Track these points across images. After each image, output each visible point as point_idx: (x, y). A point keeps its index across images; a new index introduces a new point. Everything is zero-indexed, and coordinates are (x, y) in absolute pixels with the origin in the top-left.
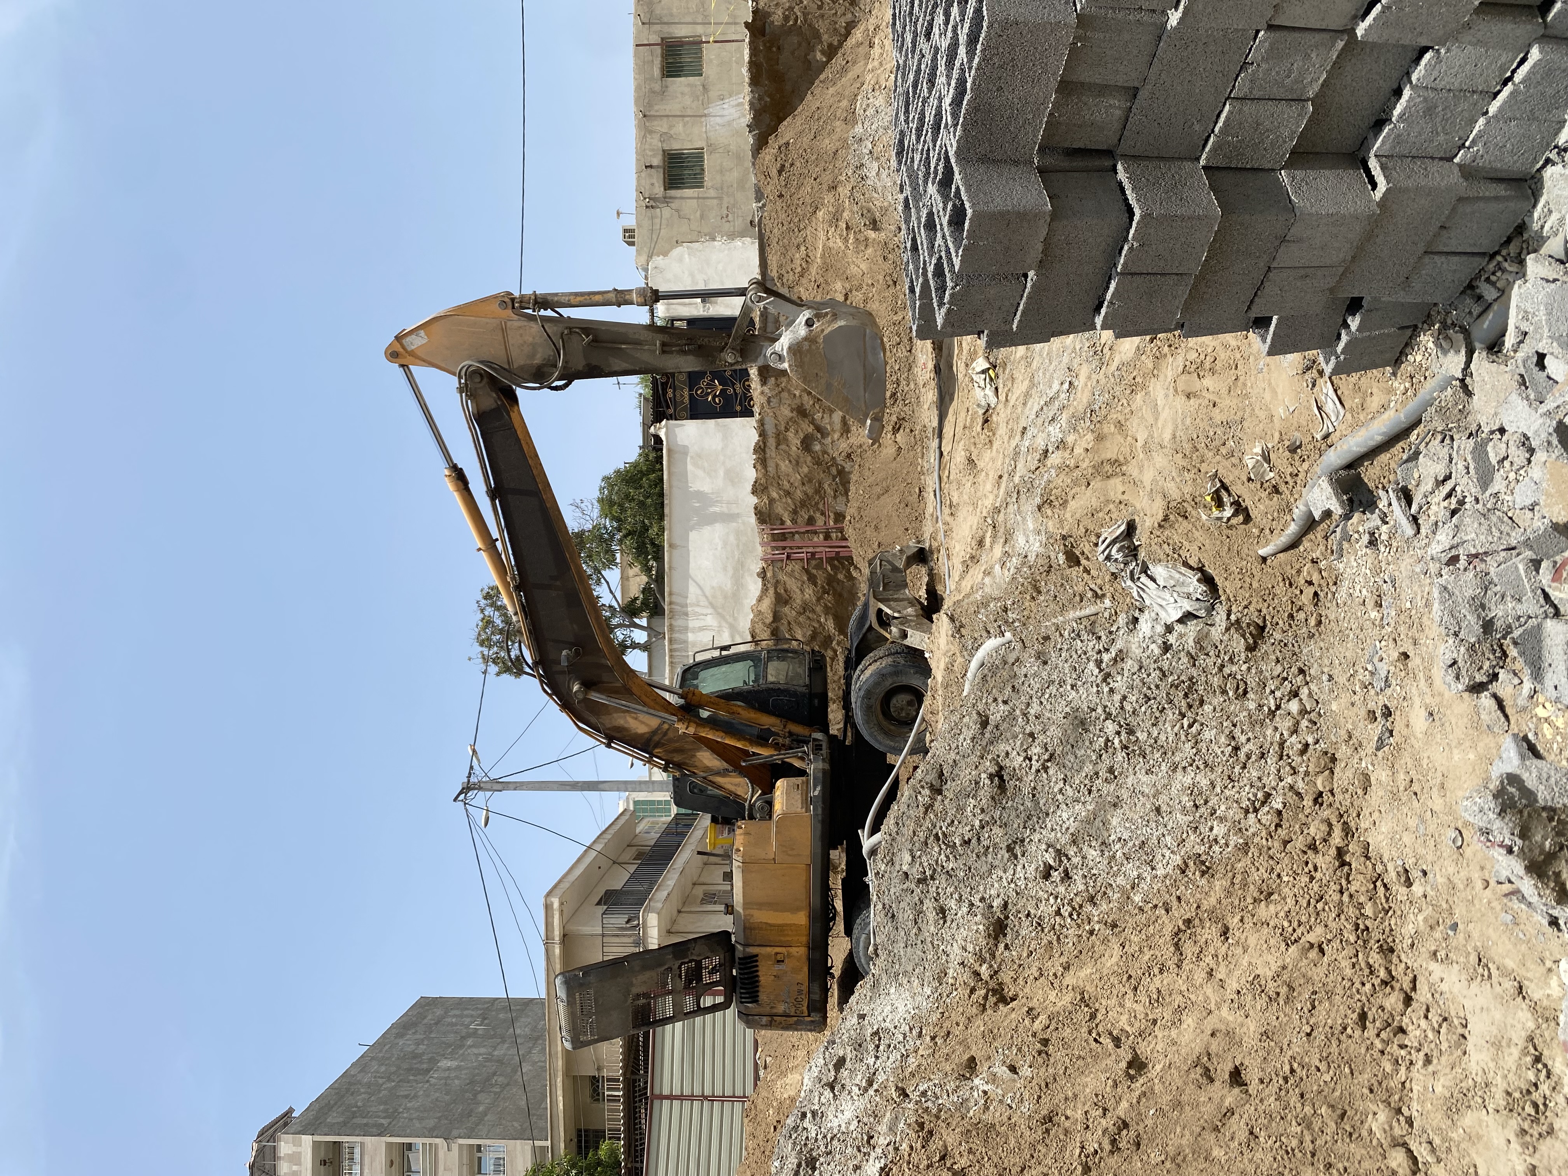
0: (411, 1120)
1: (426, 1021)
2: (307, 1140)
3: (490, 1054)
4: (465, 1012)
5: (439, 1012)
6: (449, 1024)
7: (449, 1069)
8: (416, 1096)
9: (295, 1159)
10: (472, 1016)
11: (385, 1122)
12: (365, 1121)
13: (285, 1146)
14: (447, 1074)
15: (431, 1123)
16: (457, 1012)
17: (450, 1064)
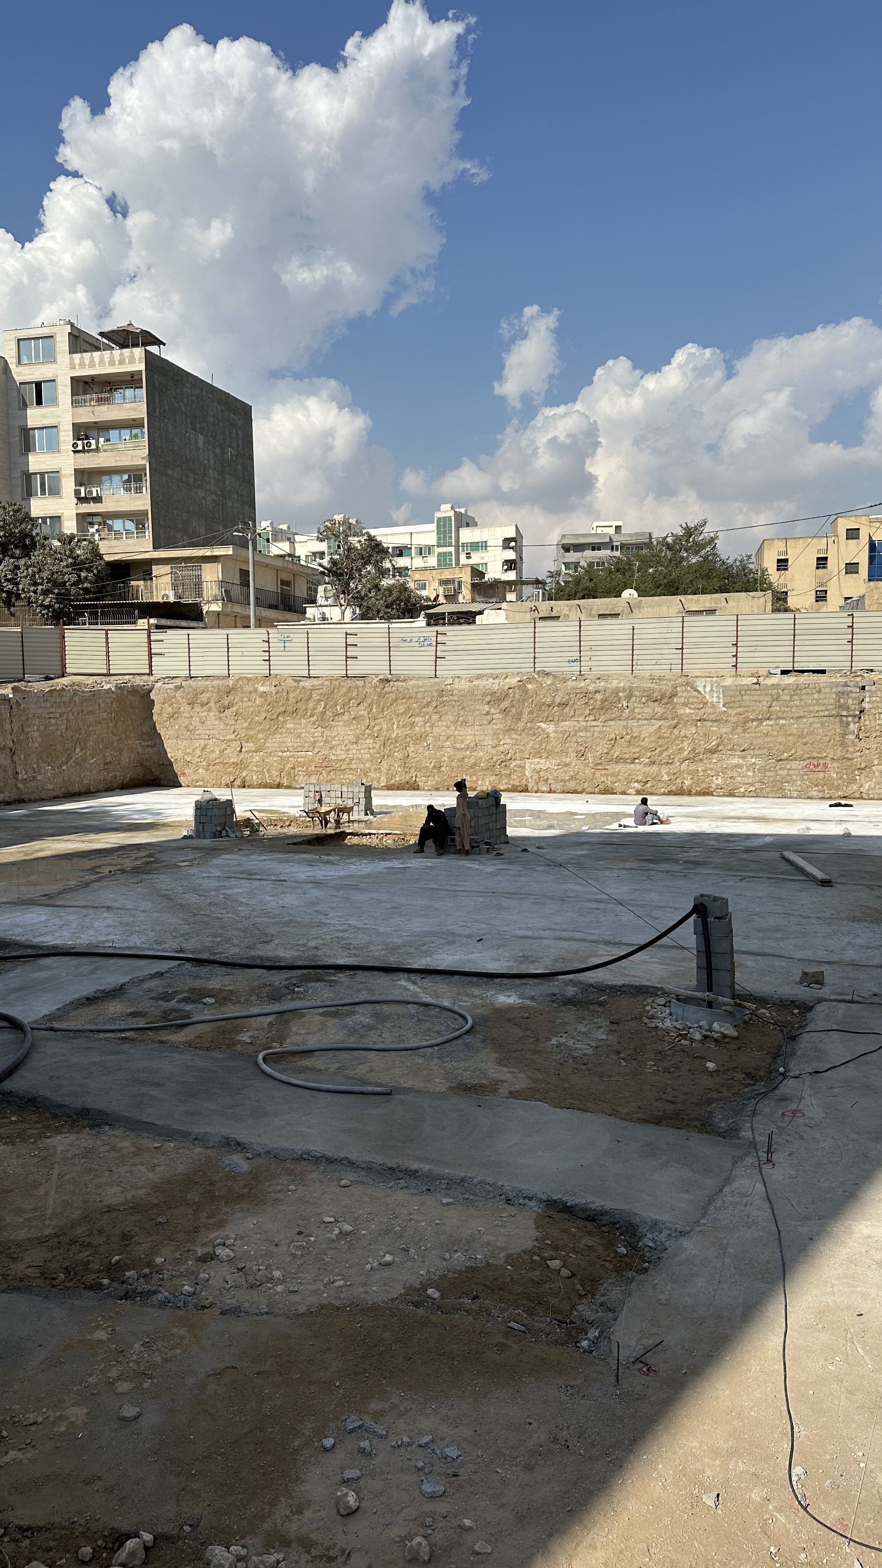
0: (159, 429)
1: (232, 415)
2: (142, 367)
3: (210, 467)
4: (241, 442)
5: (240, 423)
6: (231, 434)
7: (197, 442)
8: (175, 427)
9: (132, 360)
10: (238, 447)
11: (157, 411)
12: (157, 400)
13: (138, 352)
14: (193, 442)
15: (158, 444)
16: (240, 436)
17: (201, 442)
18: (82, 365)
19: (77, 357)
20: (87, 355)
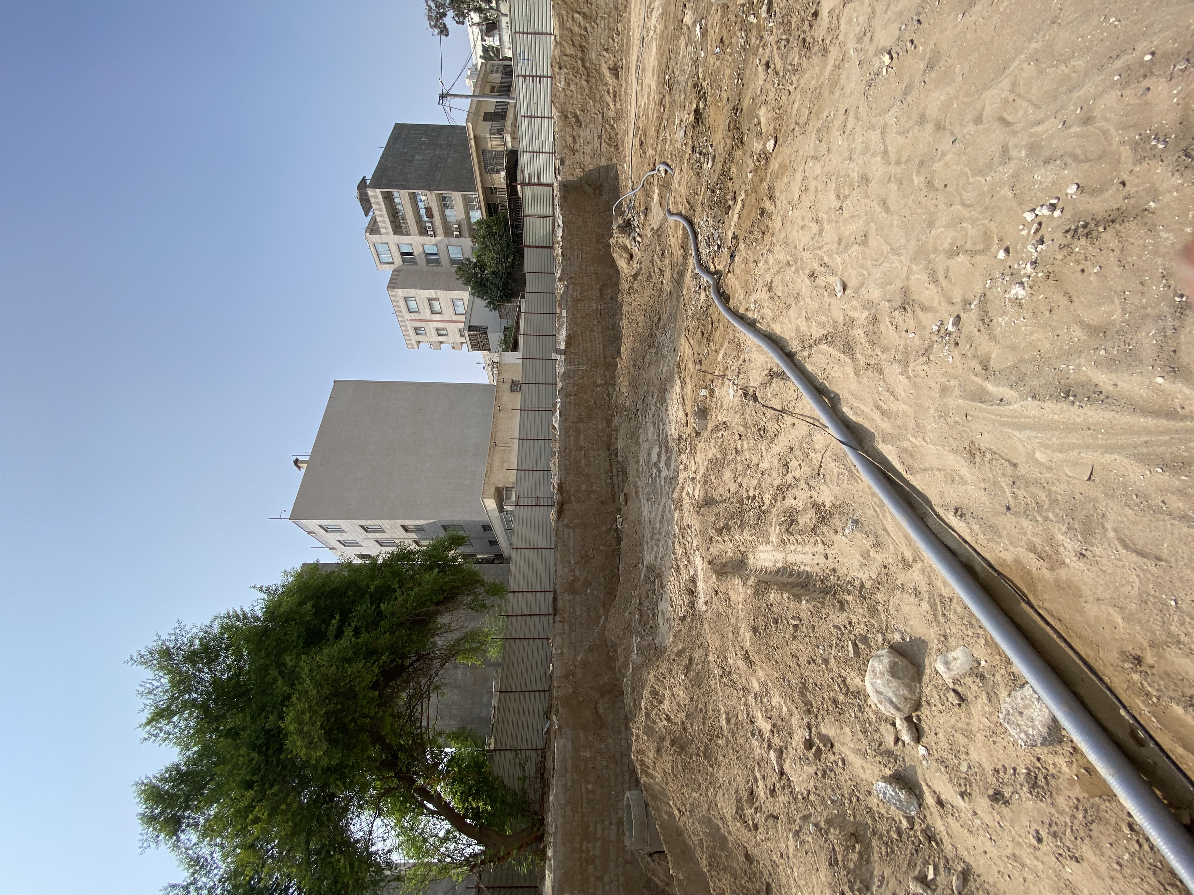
0: (414, 183)
1: (402, 136)
2: (378, 191)
3: (433, 153)
4: (417, 132)
5: (406, 131)
6: (412, 138)
7: (420, 160)
8: (412, 173)
9: (376, 197)
10: (420, 134)
11: (404, 183)
12: (395, 183)
13: (370, 192)
14: (419, 163)
15: (422, 184)
16: (413, 132)
17: (420, 158)
18: (386, 228)
19: (383, 231)
20: (380, 225)
